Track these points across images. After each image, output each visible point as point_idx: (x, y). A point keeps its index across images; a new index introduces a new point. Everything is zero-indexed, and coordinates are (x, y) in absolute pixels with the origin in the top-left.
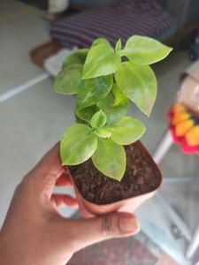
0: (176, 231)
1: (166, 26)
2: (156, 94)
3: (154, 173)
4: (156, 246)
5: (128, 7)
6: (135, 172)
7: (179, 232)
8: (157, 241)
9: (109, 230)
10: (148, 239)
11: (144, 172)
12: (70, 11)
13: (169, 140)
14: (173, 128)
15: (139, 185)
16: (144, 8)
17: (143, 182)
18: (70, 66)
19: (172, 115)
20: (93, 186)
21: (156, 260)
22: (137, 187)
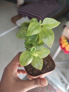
0: (62, 80)
1: (58, 8)
2: (54, 40)
3: (53, 64)
4: (56, 86)
5: (45, 2)
6: (46, 63)
7: (64, 81)
8: (56, 84)
9: (37, 84)
10: (53, 84)
11: (49, 63)
12: (25, 4)
13: (59, 49)
14: (61, 45)
15: (47, 68)
16: (50, 2)
17: (49, 67)
18: (23, 28)
19: (60, 40)
20: (31, 69)
21: (56, 91)
22: (47, 69)
